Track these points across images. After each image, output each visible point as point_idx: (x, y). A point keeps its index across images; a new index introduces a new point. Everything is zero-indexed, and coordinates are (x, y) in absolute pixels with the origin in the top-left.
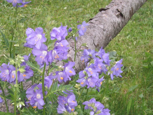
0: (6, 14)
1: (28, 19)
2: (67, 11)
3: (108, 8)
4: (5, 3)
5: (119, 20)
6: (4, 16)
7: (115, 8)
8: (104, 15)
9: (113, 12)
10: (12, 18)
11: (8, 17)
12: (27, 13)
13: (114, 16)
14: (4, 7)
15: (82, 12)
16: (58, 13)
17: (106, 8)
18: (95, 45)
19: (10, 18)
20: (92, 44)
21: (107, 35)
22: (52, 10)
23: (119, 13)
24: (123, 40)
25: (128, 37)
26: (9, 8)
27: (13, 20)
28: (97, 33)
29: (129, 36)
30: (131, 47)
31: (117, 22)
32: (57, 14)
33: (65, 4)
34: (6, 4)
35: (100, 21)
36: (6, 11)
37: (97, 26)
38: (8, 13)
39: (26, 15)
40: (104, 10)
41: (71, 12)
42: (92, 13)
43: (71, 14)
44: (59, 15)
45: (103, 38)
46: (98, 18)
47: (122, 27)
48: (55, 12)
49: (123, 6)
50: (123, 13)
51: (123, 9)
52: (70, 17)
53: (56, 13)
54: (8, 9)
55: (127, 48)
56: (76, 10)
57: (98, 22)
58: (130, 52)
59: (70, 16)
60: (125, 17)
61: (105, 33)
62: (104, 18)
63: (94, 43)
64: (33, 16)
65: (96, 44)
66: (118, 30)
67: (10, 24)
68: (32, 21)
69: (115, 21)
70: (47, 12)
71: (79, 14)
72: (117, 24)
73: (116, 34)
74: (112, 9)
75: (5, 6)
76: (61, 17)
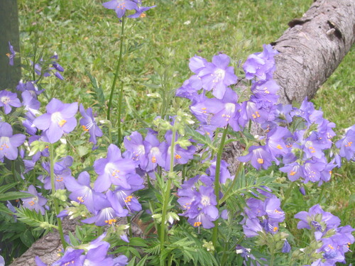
1: (105, 47)
2: (192, 29)
3: (308, 18)
4: (50, 13)
5: (333, 45)
6: (49, 41)
7: (324, 18)
8: (301, 34)
9: (320, 27)
10: (67, 46)
11: (59, 44)
12: (101, 34)
13: (322, 36)
14: (49, 21)
15: (226, 32)
16: (172, 34)
17: (303, 19)
18: (288, 98)
19: (64, 46)
20: (282, 96)
21: (311, 78)
22: (158, 27)
23: (334, 29)
24: (325, 93)
26: (60, 23)
27: (71, 50)
29: (338, 83)
31: (329, 50)
32: (170, 37)
33: (185, 12)
34: (53, 16)
35: (295, 47)
36: (54, 31)
37: (289, 58)
38: (59, 36)
39: (98, 39)
40: (300, 23)
41: (201, 31)
42: (250, 34)
43: (200, 36)
44: (174, 39)
45: (303, 84)
46: (290, 41)
48: (165, 31)
49: (340, 15)
50: (341, 29)
51: (340, 21)
52: (201, 42)
53: (167, 33)
54: (58, 26)
55: (337, 111)
56: (213, 28)
57: (290, 49)
58: (343, 118)
59: (199, 39)
60: (346, 38)
61: (307, 72)
62: (302, 41)
63: (286, 96)
64: (116, 40)
65: (290, 97)
66: (331, 68)
67: (65, 59)
68: (113, 52)
69: (326, 48)
70: (147, 32)
71: (219, 36)
72: (329, 53)
74: (318, 22)
75: (51, 20)
76: (179, 43)
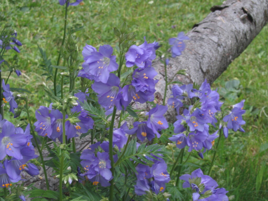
0: (48, 11)
1: (87, 20)
2: (154, 8)
3: (227, 5)
5: (245, 27)
6: (44, 15)
7: (239, 5)
8: (219, 18)
9: (235, 13)
10: (57, 18)
11: (51, 17)
12: (84, 10)
13: (237, 19)
15: (180, 10)
16: (139, 11)
17: (222, 6)
18: (202, 71)
19: (55, 19)
20: (197, 69)
21: (224, 54)
23: (246, 15)
24: (251, 60)
25: (259, 56)
27: (61, 22)
28: (207, 50)
29: (262, 53)
30: (266, 73)
31: (241, 31)
32: (137, 13)
35: (213, 28)
36: (49, 7)
37: (206, 38)
38: (52, 11)
39: (82, 14)
40: (220, 9)
41: (161, 9)
42: (198, 12)
43: (160, 13)
44: (140, 15)
45: (216, 59)
46: (209, 23)
47: (251, 40)
49: (253, 3)
50: (253, 14)
51: (252, 7)
52: (160, 18)
53: (135, 10)
54: (52, 3)
55: (259, 76)
56: (171, 6)
57: (208, 30)
58: (263, 81)
59: (159, 16)
60: (257, 22)
61: (220, 50)
62: (219, 24)
63: (201, 68)
64: (95, 15)
65: (204, 70)
66: (243, 45)
67: (55, 28)
68: (92, 24)
69: (238, 29)
70: (120, 9)
71: (174, 13)
72: (241, 34)
73: (239, 51)
74: (234, 8)
76: (143, 18)
